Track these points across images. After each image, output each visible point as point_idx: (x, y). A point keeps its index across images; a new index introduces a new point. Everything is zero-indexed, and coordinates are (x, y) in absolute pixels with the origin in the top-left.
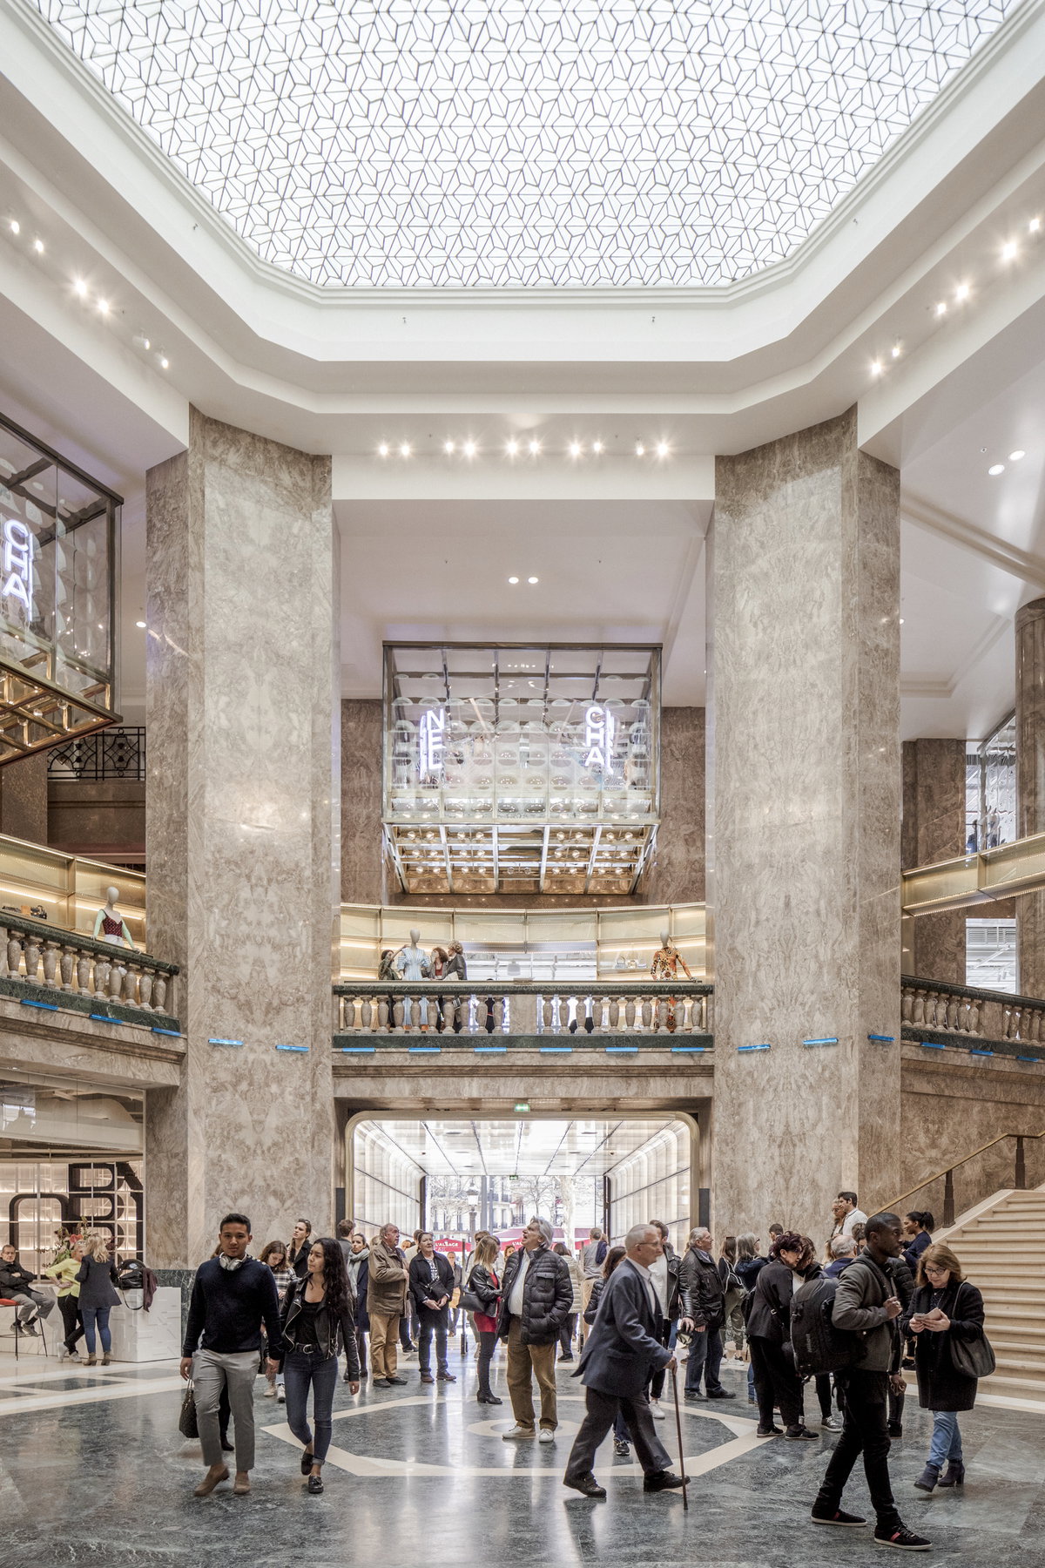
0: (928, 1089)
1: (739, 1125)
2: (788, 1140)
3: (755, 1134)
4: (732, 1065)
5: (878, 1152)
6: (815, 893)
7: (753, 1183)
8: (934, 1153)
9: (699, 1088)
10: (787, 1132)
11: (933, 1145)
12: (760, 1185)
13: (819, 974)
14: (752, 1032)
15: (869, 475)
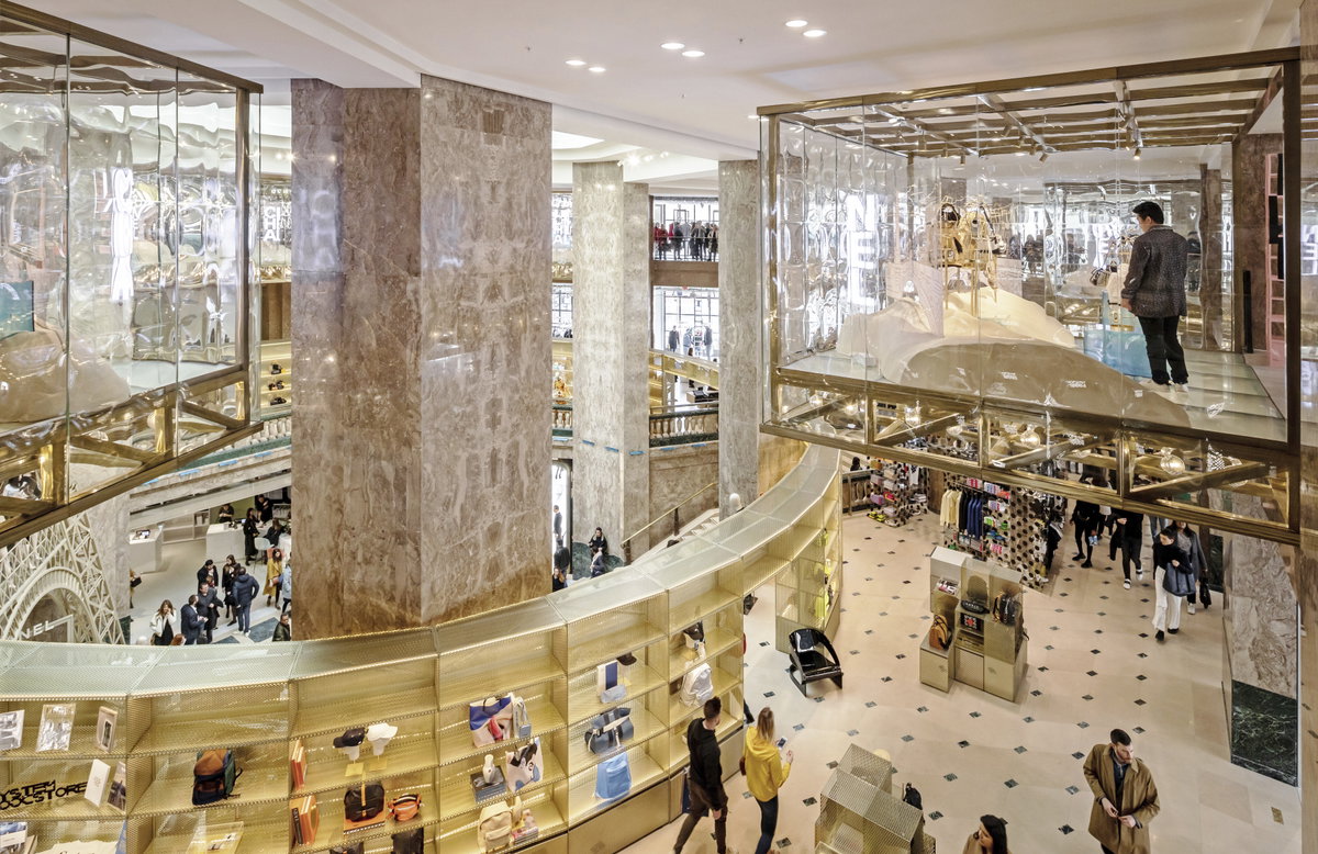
0: (669, 466)
1: (584, 476)
2: (601, 490)
3: (589, 483)
4: (581, 448)
5: (636, 506)
6: (610, 379)
7: (588, 505)
8: (673, 495)
9: (567, 455)
10: (601, 486)
11: (673, 491)
12: (591, 508)
13: (612, 417)
14: (588, 436)
15: (630, 192)
